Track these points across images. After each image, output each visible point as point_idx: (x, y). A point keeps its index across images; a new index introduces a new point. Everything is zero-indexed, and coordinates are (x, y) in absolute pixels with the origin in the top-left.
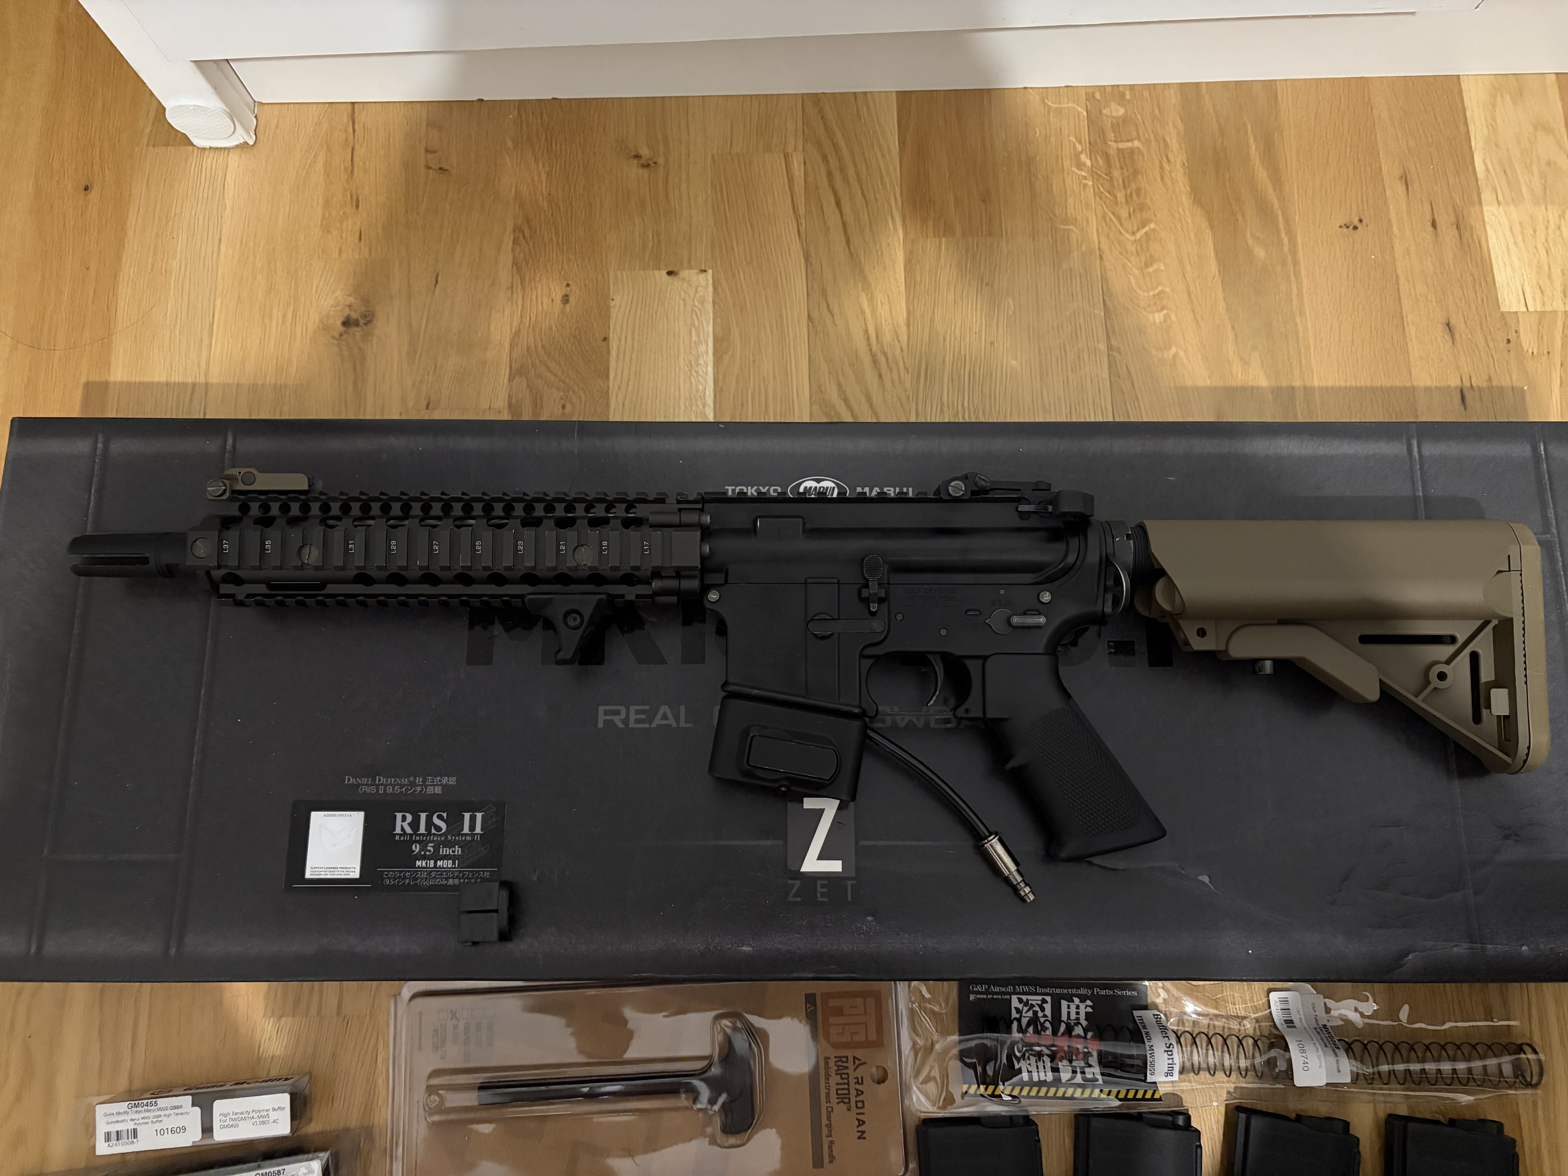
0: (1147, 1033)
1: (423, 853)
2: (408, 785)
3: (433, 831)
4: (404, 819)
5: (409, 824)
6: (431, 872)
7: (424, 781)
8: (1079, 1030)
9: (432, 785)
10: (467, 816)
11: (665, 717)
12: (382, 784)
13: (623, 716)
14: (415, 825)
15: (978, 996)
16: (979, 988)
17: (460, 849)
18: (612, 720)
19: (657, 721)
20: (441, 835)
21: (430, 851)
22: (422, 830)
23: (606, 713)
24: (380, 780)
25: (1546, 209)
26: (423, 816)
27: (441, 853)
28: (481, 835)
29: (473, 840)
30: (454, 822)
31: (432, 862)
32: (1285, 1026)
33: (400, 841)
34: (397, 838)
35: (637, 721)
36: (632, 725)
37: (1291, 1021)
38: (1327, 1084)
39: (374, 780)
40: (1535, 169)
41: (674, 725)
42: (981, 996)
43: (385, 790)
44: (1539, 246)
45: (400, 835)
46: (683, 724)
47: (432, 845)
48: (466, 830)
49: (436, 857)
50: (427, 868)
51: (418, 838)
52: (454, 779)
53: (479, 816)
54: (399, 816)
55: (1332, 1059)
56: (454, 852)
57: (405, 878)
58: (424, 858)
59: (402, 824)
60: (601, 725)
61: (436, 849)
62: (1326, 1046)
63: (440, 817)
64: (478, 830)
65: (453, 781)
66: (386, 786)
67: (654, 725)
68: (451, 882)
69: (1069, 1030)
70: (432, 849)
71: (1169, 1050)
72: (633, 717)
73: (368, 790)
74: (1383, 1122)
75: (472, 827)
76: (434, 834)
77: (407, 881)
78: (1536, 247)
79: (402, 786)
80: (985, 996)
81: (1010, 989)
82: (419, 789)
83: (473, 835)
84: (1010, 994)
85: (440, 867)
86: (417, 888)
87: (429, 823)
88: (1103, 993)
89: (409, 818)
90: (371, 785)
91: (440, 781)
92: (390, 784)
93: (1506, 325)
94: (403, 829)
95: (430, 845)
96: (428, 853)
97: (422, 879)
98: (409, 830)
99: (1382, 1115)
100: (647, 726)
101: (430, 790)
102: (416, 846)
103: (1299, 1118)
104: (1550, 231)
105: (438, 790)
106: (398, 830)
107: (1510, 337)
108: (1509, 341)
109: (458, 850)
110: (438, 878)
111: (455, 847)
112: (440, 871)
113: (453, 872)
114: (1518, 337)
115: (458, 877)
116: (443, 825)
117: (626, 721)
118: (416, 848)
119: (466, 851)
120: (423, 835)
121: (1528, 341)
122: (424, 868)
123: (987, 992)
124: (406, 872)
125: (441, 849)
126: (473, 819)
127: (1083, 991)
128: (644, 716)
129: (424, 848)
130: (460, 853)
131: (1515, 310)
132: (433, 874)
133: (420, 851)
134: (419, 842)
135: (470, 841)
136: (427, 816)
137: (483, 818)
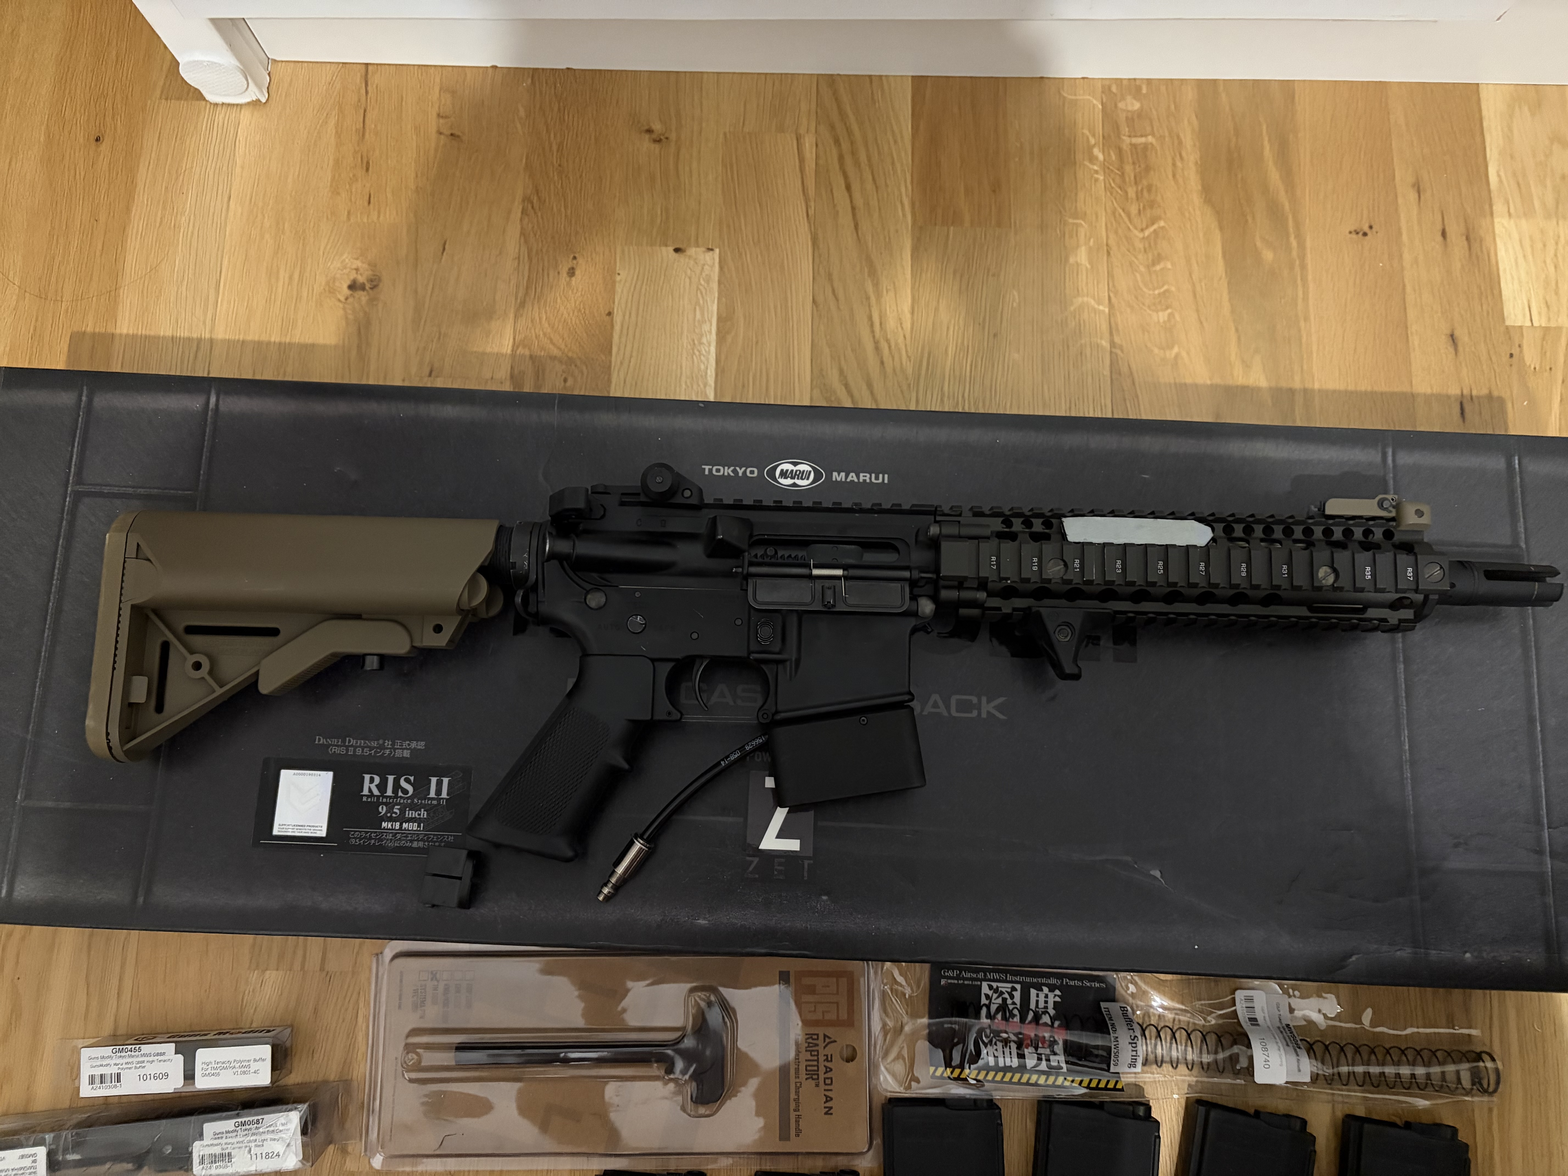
0: (1112, 1023)
1: (389, 815)
2: (377, 748)
3: (400, 794)
4: (372, 780)
5: (377, 786)
6: (396, 833)
7: (393, 744)
8: (1046, 1019)
9: (400, 749)
10: (434, 780)
12: (352, 746)
14: (382, 787)
15: (949, 981)
16: (950, 973)
17: (425, 813)
20: (408, 798)
21: (396, 813)
22: (389, 792)
24: (350, 741)
25: (1558, 223)
26: (391, 778)
27: (407, 816)
28: (447, 800)
29: (439, 804)
30: (421, 786)
31: (398, 824)
32: (1249, 1023)
33: (367, 802)
34: (364, 799)
37: (1255, 1020)
38: (1287, 1083)
39: (344, 741)
40: (1549, 183)
42: (953, 981)
43: (355, 751)
44: (1548, 261)
45: (367, 796)
47: (399, 807)
48: (432, 794)
49: (402, 819)
50: (392, 829)
51: (385, 800)
52: (423, 743)
53: (446, 781)
54: (367, 777)
55: (1293, 1058)
56: (419, 815)
57: (370, 838)
58: (391, 820)
59: (370, 785)
61: (403, 812)
62: (1288, 1045)
63: (407, 781)
64: (444, 794)
65: (421, 745)
66: (355, 747)
68: (415, 845)
69: (1037, 1018)
70: (398, 811)
71: (1133, 1042)
73: (337, 750)
74: (1340, 1122)
75: (439, 791)
76: (401, 797)
77: (373, 841)
78: (1545, 262)
79: (371, 749)
80: (956, 982)
81: (981, 975)
83: (439, 800)
84: (981, 980)
85: (405, 830)
86: (382, 849)
87: (397, 786)
88: (1072, 983)
89: (377, 780)
90: (341, 746)
91: (409, 745)
92: (360, 746)
93: (1510, 339)
94: (370, 790)
95: (396, 807)
96: (394, 815)
97: (388, 840)
98: (376, 792)
99: (1340, 1115)
101: (398, 754)
102: (382, 808)
103: (1258, 1114)
105: (406, 754)
106: (366, 792)
107: (1513, 352)
108: (1511, 355)
109: (424, 814)
110: (404, 840)
111: (420, 811)
112: (405, 833)
113: (418, 835)
114: (1521, 352)
115: (422, 840)
116: (410, 789)
118: (383, 810)
119: (431, 814)
120: (390, 797)
121: (1531, 356)
122: (389, 829)
123: (958, 978)
124: (372, 832)
125: (407, 812)
126: (439, 784)
127: (1052, 981)
129: (390, 810)
130: (425, 816)
131: (1519, 325)
132: (399, 836)
133: (386, 813)
134: (386, 804)
135: (435, 806)
136: (394, 778)
137: (450, 783)
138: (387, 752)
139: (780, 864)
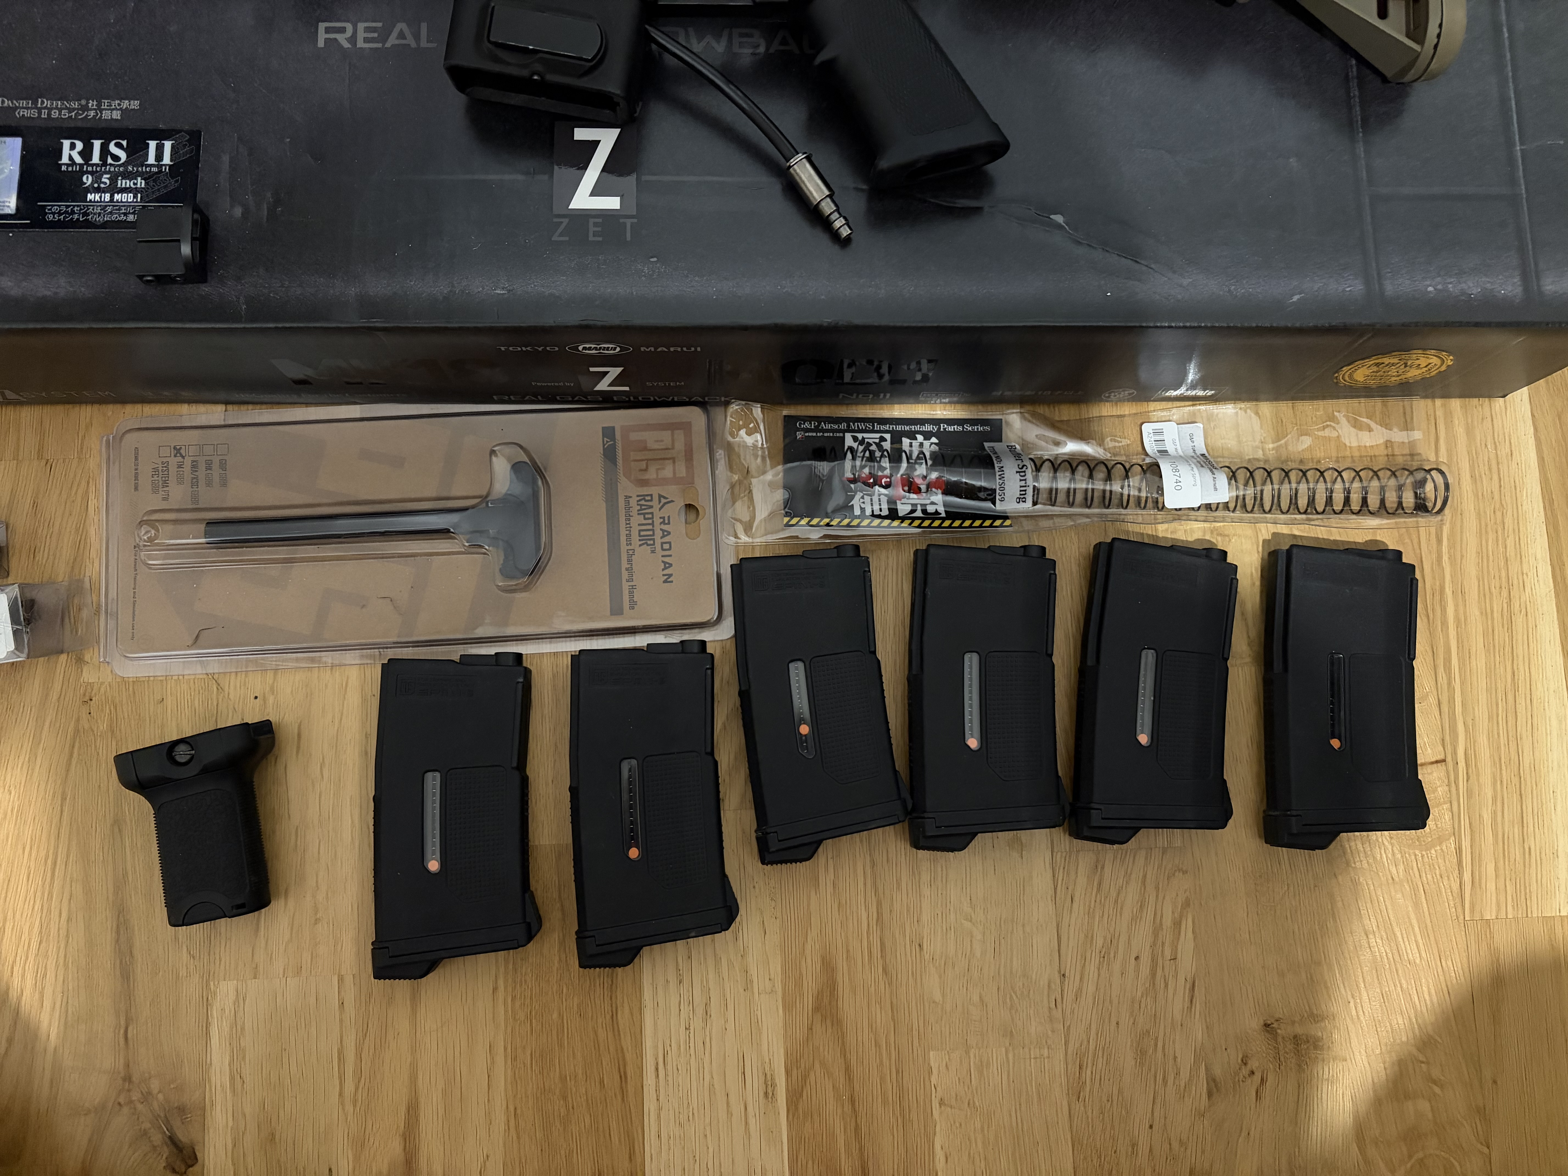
0: (997, 459)
1: (96, 185)
2: (78, 109)
3: (110, 161)
5: (80, 153)
6: (106, 206)
7: (99, 105)
9: (108, 110)
10: (153, 144)
11: (401, 36)
12: (46, 108)
13: (349, 33)
15: (807, 433)
16: (807, 424)
17: (143, 182)
18: (335, 39)
19: (392, 41)
20: (120, 166)
21: (105, 183)
22: (96, 159)
23: (328, 30)
24: (43, 102)
26: (97, 144)
27: (119, 185)
28: (170, 166)
29: (160, 172)
30: (136, 150)
31: (108, 195)
33: (68, 171)
34: (64, 168)
35: (366, 40)
36: (360, 44)
37: (1166, 451)
38: (1202, 504)
39: (35, 102)
41: (413, 45)
42: (810, 434)
43: (49, 114)
45: (68, 165)
46: (424, 44)
47: (108, 176)
48: (151, 160)
49: (113, 189)
50: (101, 202)
51: (90, 169)
52: (137, 103)
54: (66, 143)
55: (1208, 478)
57: (73, 212)
58: (98, 190)
60: (321, 44)
61: (114, 180)
62: (1204, 469)
63: (118, 145)
64: (167, 160)
65: (135, 104)
66: (50, 109)
67: (388, 45)
68: (131, 218)
70: (108, 182)
71: (1021, 474)
72: (361, 35)
73: (27, 113)
74: (1265, 560)
75: (159, 156)
76: (111, 165)
77: (76, 216)
79: (70, 110)
80: (814, 434)
81: (843, 426)
83: (160, 166)
84: (844, 431)
85: (117, 201)
86: (88, 224)
88: (951, 429)
90: (31, 108)
91: (119, 105)
92: (57, 108)
95: (105, 176)
96: (102, 186)
97: (94, 214)
98: (78, 160)
100: (380, 45)
101: (106, 115)
103: (1171, 545)
105: (116, 115)
106: (65, 159)
109: (141, 183)
110: (116, 214)
111: (136, 179)
112: (118, 206)
113: (134, 207)
115: (141, 213)
116: (123, 155)
117: (353, 39)
118: (88, 180)
119: (151, 184)
120: (97, 165)
122: (98, 202)
123: (816, 429)
124: (74, 206)
125: (119, 182)
127: (928, 428)
128: (376, 35)
129: (98, 178)
130: (143, 186)
132: (109, 209)
133: (92, 183)
134: (92, 173)
135: (156, 173)
136: (102, 144)
137: (173, 146)
138: (92, 113)
139: (596, 225)
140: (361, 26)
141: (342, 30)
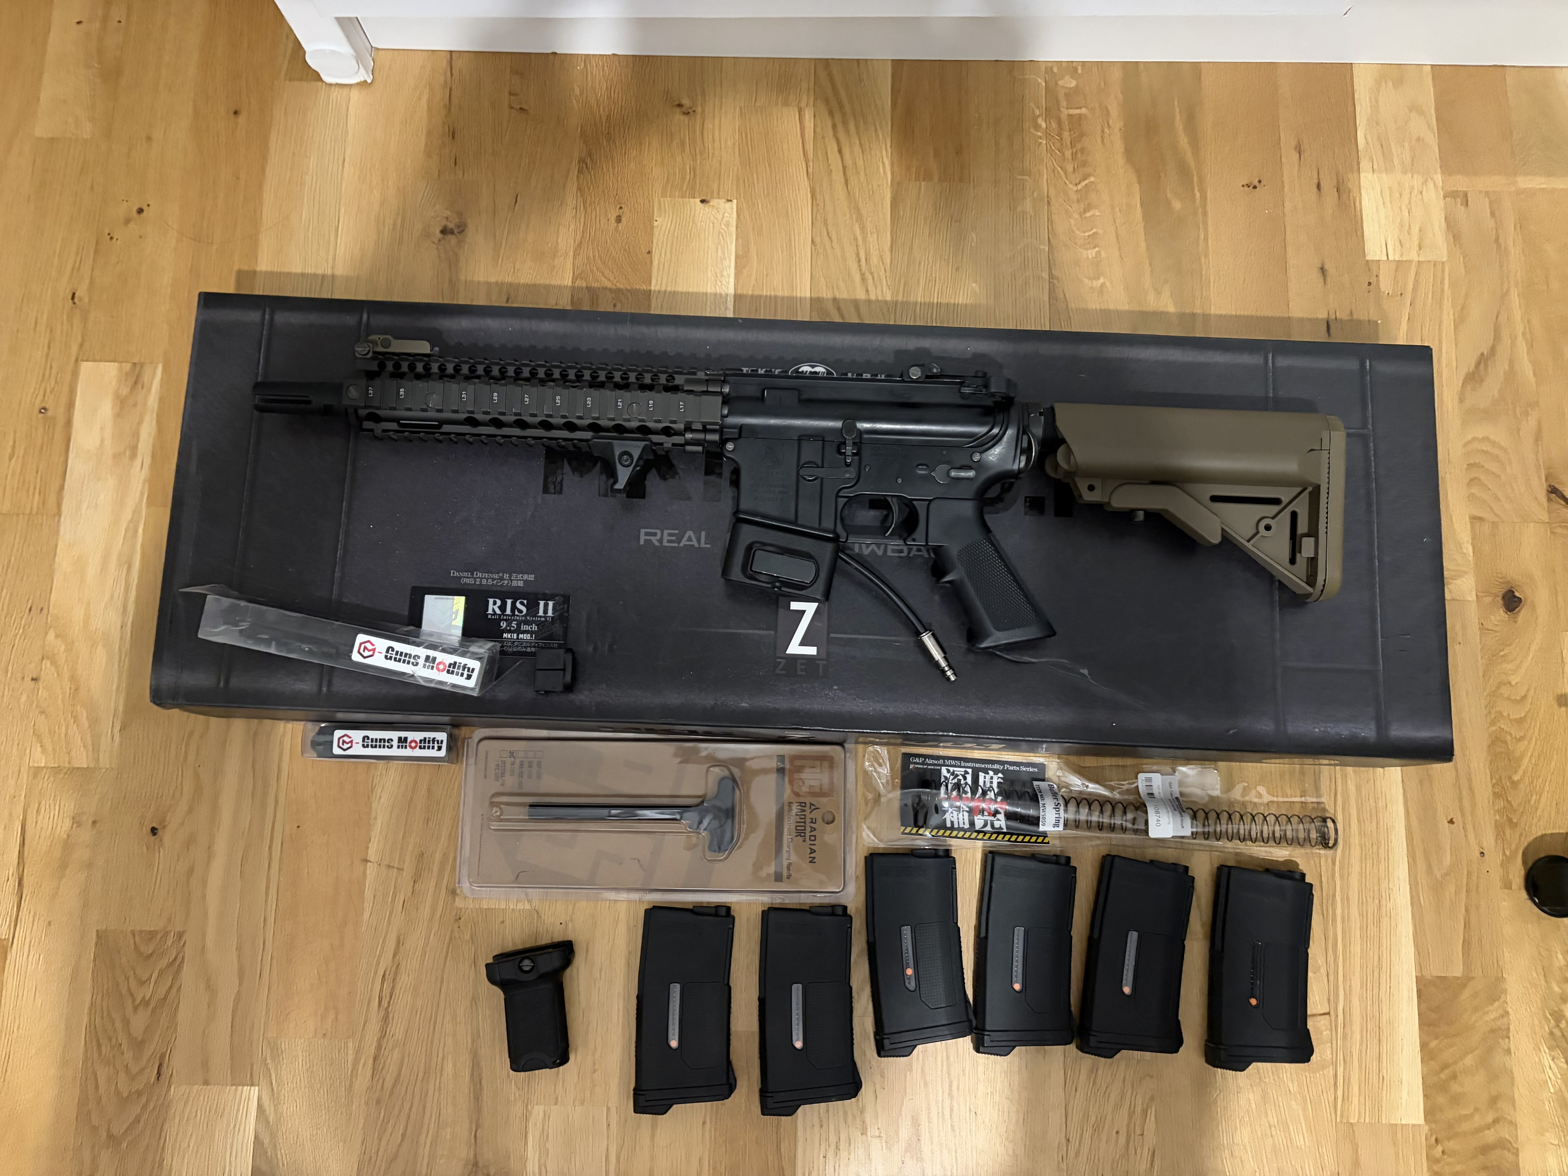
0: (1041, 795)
1: (508, 628)
2: (498, 579)
3: (517, 613)
5: (499, 607)
6: (514, 642)
7: (510, 577)
8: (991, 795)
9: (516, 580)
10: (542, 603)
11: (690, 539)
12: (479, 578)
13: (658, 537)
15: (916, 766)
16: (917, 760)
18: (650, 540)
19: (684, 542)
20: (523, 616)
21: (514, 627)
22: (508, 612)
23: (647, 534)
24: (477, 574)
25: (1412, 177)
26: (509, 602)
27: (522, 629)
28: (552, 617)
29: (546, 621)
30: (532, 607)
32: (1147, 796)
33: (492, 618)
35: (669, 541)
36: (665, 544)
37: (1152, 794)
38: (1173, 837)
39: (472, 574)
40: (1406, 144)
41: (697, 545)
42: (919, 766)
43: (481, 581)
44: (1404, 207)
45: (492, 615)
46: (703, 545)
47: (516, 622)
48: (541, 613)
49: (518, 631)
50: (511, 639)
52: (533, 576)
54: (491, 601)
55: (1178, 819)
56: (531, 628)
58: (510, 631)
60: (642, 542)
61: (519, 625)
62: (1175, 810)
63: (522, 603)
64: (550, 613)
65: (531, 577)
66: (481, 578)
67: (681, 545)
68: (529, 650)
69: (984, 793)
71: (1057, 808)
72: (666, 538)
73: (468, 581)
74: (1215, 870)
75: (545, 612)
76: (517, 615)
78: (1400, 208)
79: (493, 579)
80: (922, 766)
81: (941, 762)
82: (506, 582)
83: (545, 617)
84: (941, 765)
85: (521, 639)
88: (1011, 768)
90: (470, 578)
91: (522, 577)
92: (485, 578)
93: (1369, 270)
95: (514, 622)
96: (512, 628)
97: (508, 646)
98: (498, 612)
99: (1216, 865)
100: (676, 545)
101: (514, 584)
102: (503, 623)
103: (1152, 862)
104: (1413, 195)
105: (521, 584)
106: (490, 611)
107: (1371, 281)
108: (1370, 284)
109: (535, 628)
110: (520, 646)
111: (532, 625)
112: (521, 642)
113: (531, 643)
114: (1378, 281)
115: (534, 647)
116: (524, 609)
117: (661, 541)
118: (504, 625)
119: (541, 628)
120: (509, 615)
121: (1386, 284)
122: (509, 639)
123: (923, 763)
125: (522, 627)
127: (996, 766)
128: (674, 538)
129: (509, 624)
131: (1378, 259)
132: (516, 644)
133: (507, 626)
134: (506, 620)
135: (543, 622)
136: (512, 602)
137: (554, 605)
139: (802, 664)
140: (666, 532)
141: (655, 534)
